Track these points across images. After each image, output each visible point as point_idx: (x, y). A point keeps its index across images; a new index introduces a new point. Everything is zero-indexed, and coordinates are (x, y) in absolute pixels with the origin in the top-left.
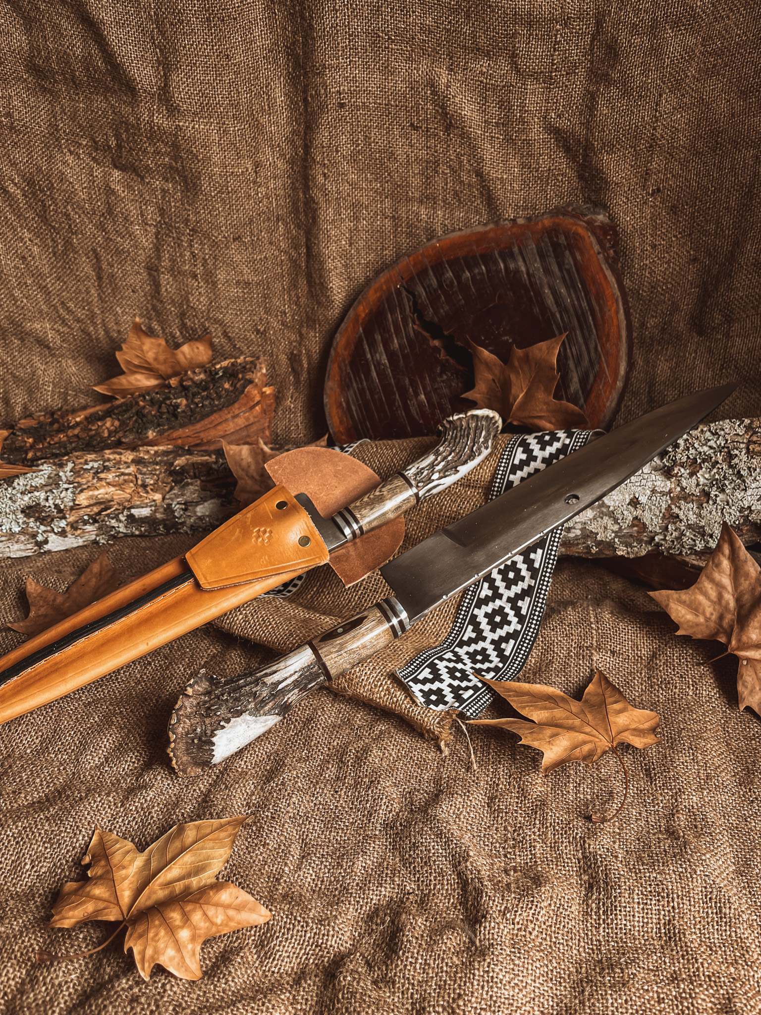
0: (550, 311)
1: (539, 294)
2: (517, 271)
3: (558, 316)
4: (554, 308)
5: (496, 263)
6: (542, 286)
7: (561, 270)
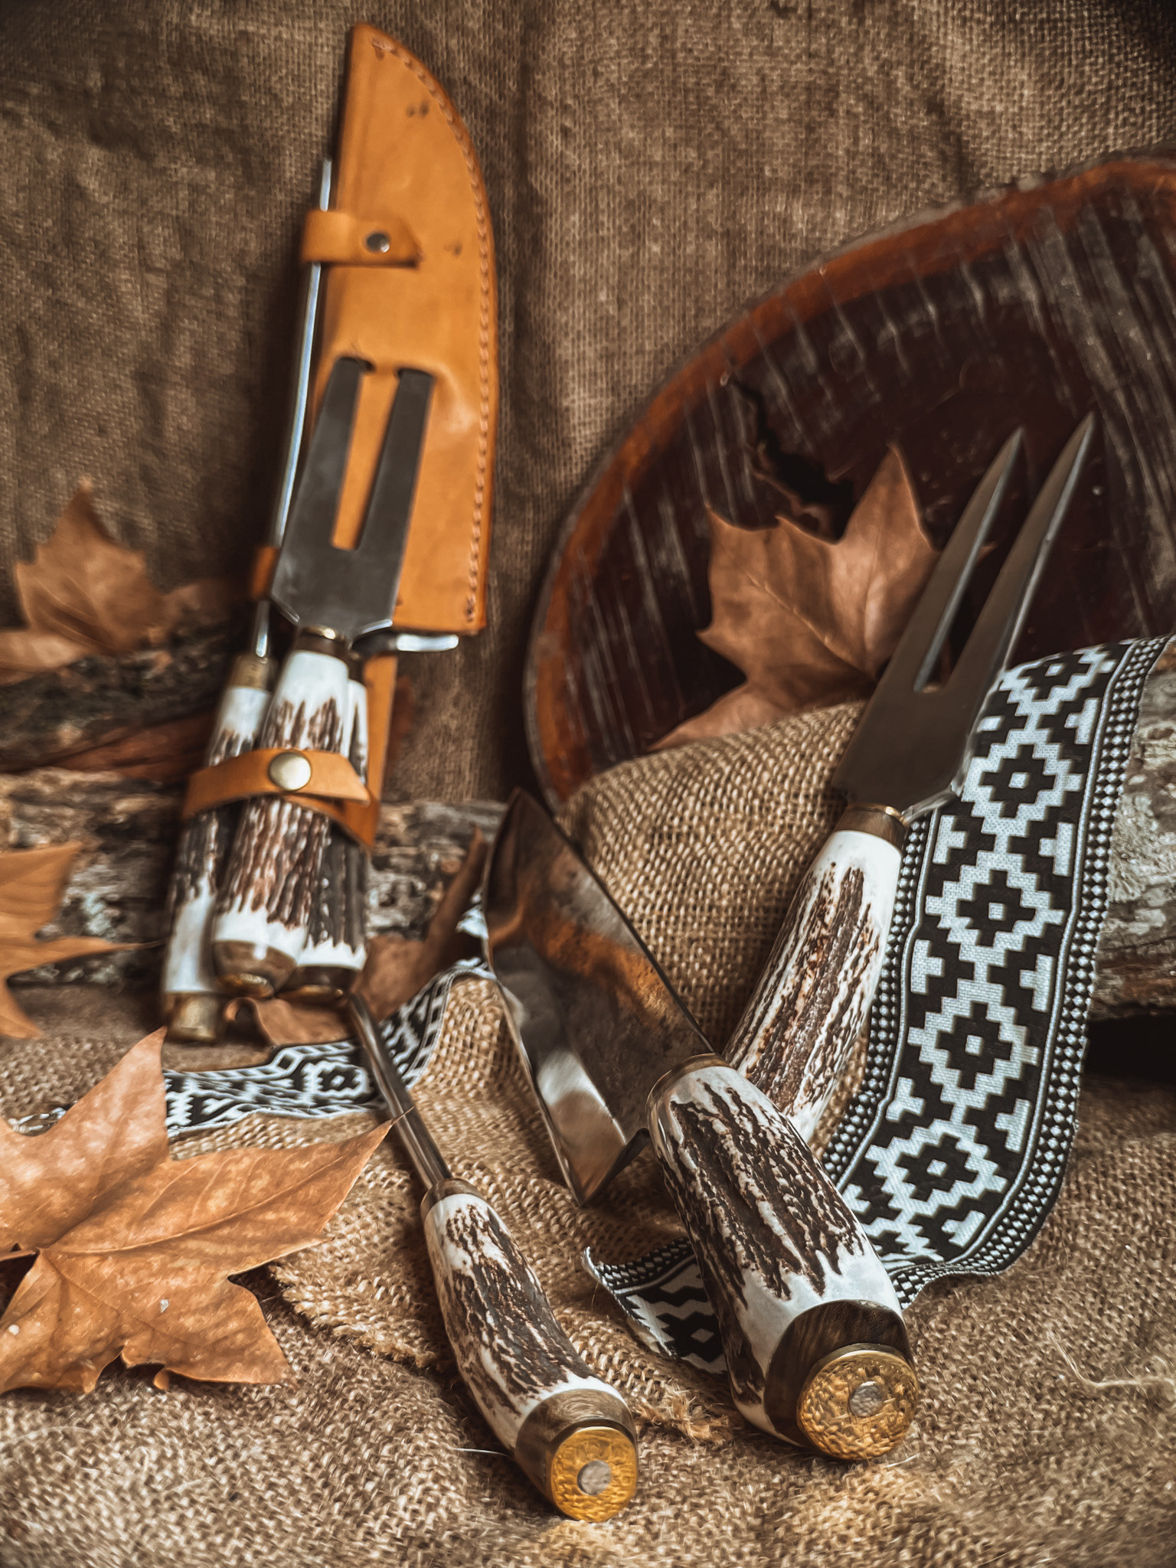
1: (1070, 351)
2: (1017, 303)
3: (1120, 397)
4: (1111, 380)
5: (964, 292)
6: (1079, 330)
7: (1128, 282)
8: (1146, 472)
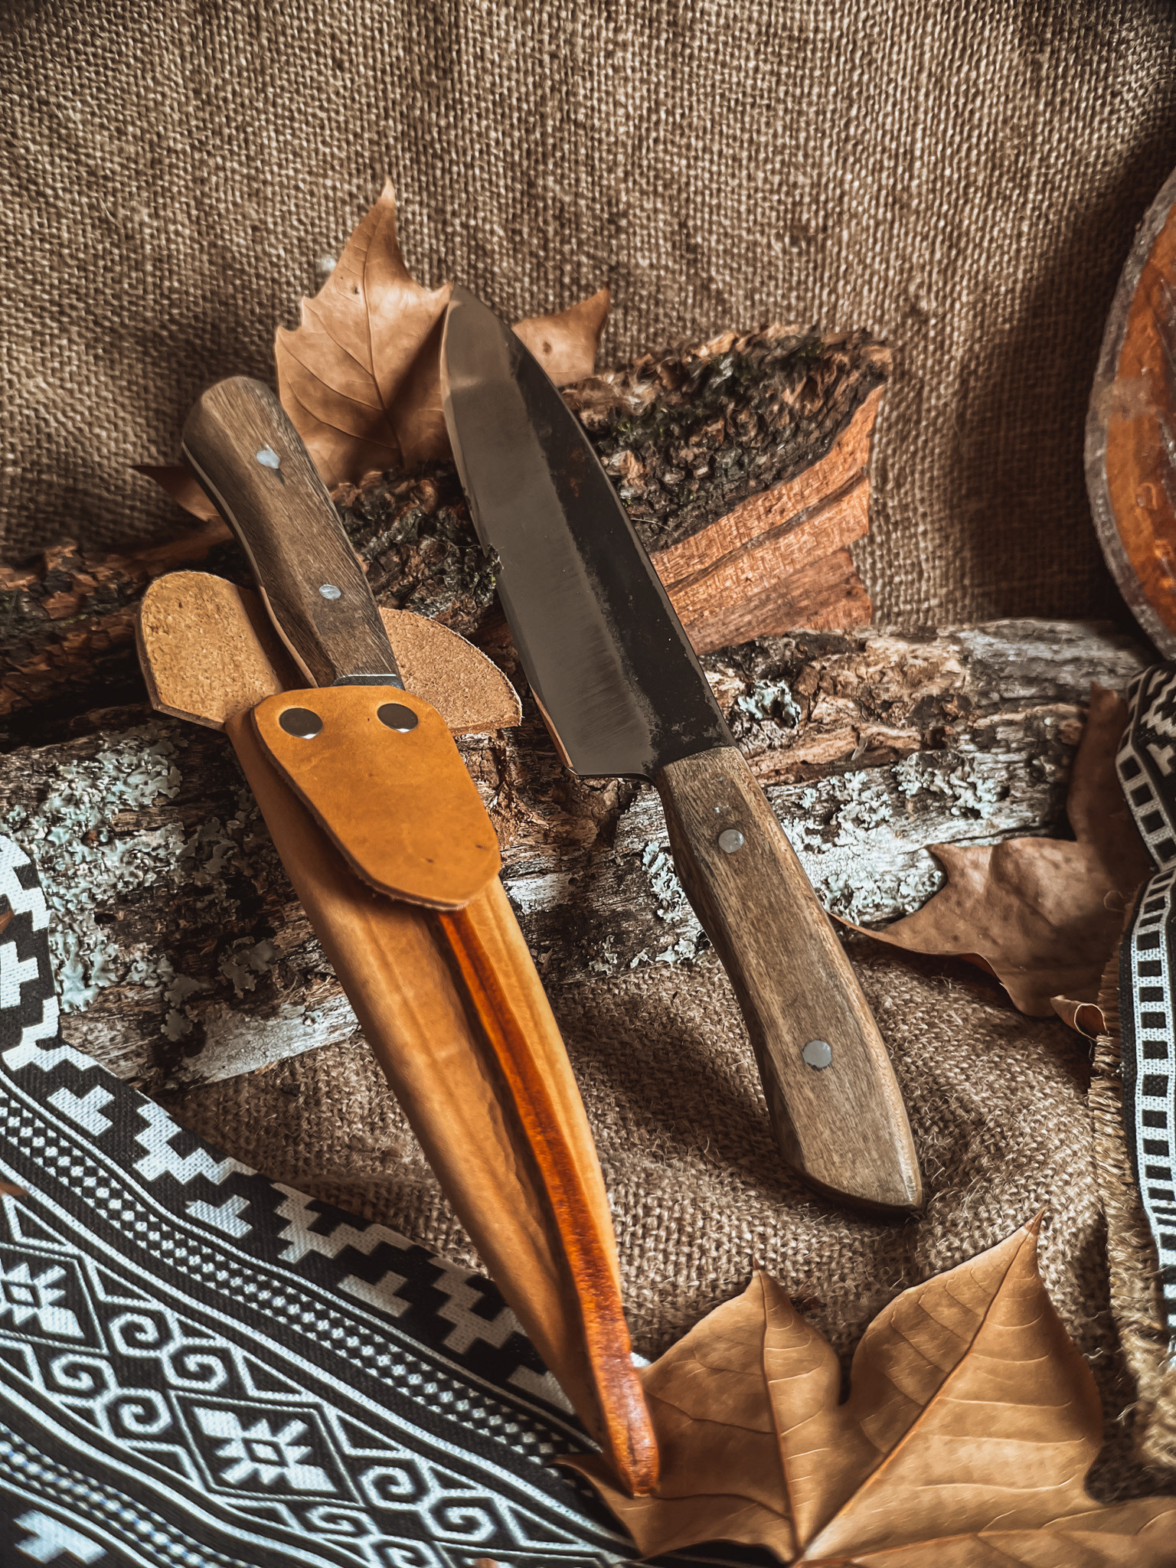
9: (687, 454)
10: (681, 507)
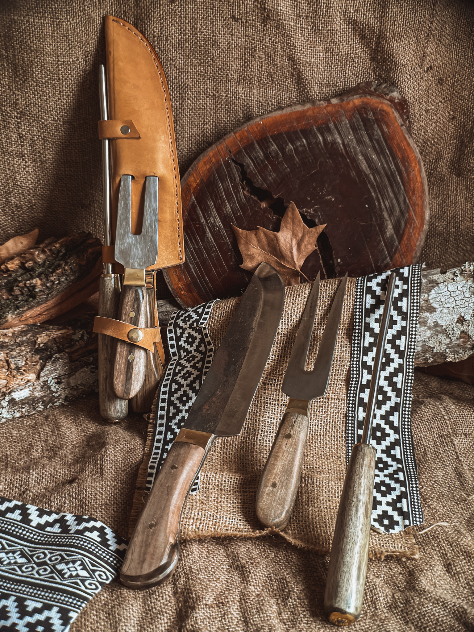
0: (365, 173)
1: (354, 160)
2: (334, 143)
3: (372, 177)
4: (368, 171)
5: (316, 137)
6: (356, 154)
7: (371, 140)
8: (381, 201)
9: (52, 278)
10: (52, 292)
